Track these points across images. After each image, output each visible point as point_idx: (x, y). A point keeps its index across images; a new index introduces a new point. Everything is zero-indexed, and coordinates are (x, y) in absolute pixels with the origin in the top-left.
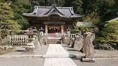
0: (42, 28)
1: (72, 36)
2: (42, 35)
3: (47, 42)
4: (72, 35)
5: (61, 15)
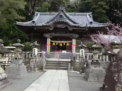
3: (44, 66)
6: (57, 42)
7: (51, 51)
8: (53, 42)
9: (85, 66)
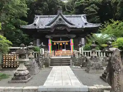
0: (42, 43)
1: (85, 53)
2: (42, 53)
3: (50, 63)
4: (87, 53)
5: (69, 25)
6: (58, 42)
7: (52, 50)
8: (54, 43)
9: (85, 61)
